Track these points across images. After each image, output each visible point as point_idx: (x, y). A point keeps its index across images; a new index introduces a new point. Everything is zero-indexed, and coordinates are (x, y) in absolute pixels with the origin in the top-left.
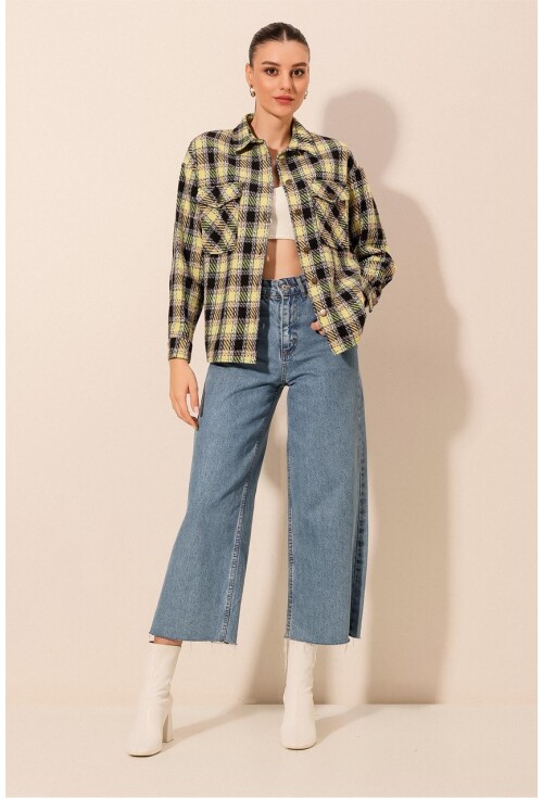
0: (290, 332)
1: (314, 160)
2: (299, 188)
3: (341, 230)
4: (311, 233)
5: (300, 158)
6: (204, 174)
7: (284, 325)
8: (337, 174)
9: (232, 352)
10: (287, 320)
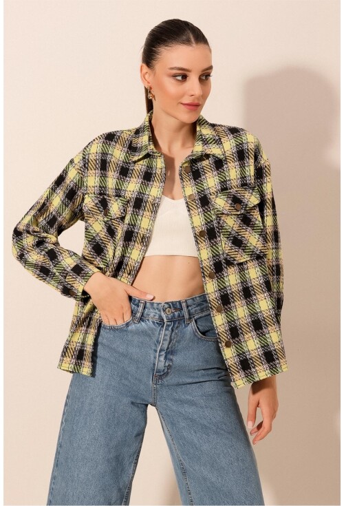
0: (166, 358)
1: (219, 164)
2: (203, 206)
3: (257, 236)
4: (216, 256)
5: (205, 163)
6: (92, 181)
7: (161, 351)
8: (243, 178)
9: (74, 361)
10: (165, 346)
